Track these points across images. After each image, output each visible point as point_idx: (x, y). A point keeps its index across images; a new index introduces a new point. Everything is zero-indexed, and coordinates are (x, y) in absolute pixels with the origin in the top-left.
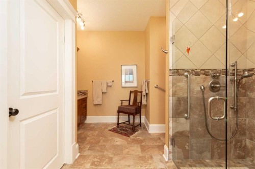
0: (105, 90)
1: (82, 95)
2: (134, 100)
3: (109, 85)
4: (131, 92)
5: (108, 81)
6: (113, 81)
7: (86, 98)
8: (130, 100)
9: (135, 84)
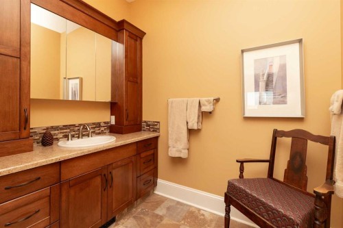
0: (194, 125)
1: (149, 130)
2: (290, 163)
3: (204, 109)
4: (276, 135)
5: (203, 100)
6: (217, 100)
7: (157, 138)
8: (271, 162)
9: (293, 108)
